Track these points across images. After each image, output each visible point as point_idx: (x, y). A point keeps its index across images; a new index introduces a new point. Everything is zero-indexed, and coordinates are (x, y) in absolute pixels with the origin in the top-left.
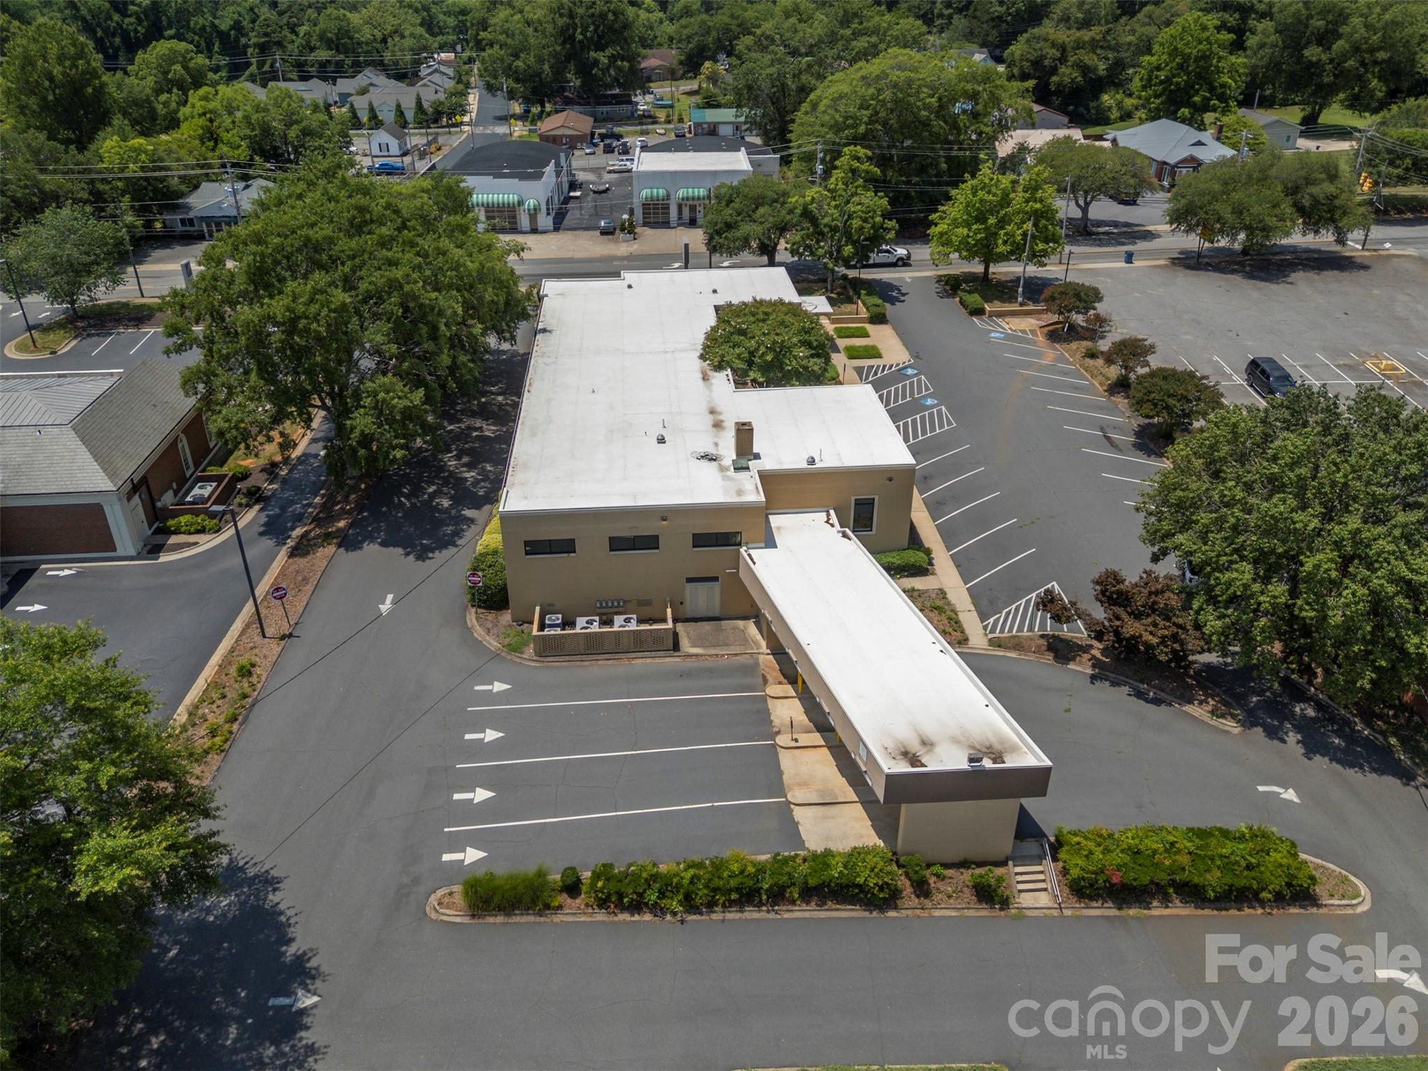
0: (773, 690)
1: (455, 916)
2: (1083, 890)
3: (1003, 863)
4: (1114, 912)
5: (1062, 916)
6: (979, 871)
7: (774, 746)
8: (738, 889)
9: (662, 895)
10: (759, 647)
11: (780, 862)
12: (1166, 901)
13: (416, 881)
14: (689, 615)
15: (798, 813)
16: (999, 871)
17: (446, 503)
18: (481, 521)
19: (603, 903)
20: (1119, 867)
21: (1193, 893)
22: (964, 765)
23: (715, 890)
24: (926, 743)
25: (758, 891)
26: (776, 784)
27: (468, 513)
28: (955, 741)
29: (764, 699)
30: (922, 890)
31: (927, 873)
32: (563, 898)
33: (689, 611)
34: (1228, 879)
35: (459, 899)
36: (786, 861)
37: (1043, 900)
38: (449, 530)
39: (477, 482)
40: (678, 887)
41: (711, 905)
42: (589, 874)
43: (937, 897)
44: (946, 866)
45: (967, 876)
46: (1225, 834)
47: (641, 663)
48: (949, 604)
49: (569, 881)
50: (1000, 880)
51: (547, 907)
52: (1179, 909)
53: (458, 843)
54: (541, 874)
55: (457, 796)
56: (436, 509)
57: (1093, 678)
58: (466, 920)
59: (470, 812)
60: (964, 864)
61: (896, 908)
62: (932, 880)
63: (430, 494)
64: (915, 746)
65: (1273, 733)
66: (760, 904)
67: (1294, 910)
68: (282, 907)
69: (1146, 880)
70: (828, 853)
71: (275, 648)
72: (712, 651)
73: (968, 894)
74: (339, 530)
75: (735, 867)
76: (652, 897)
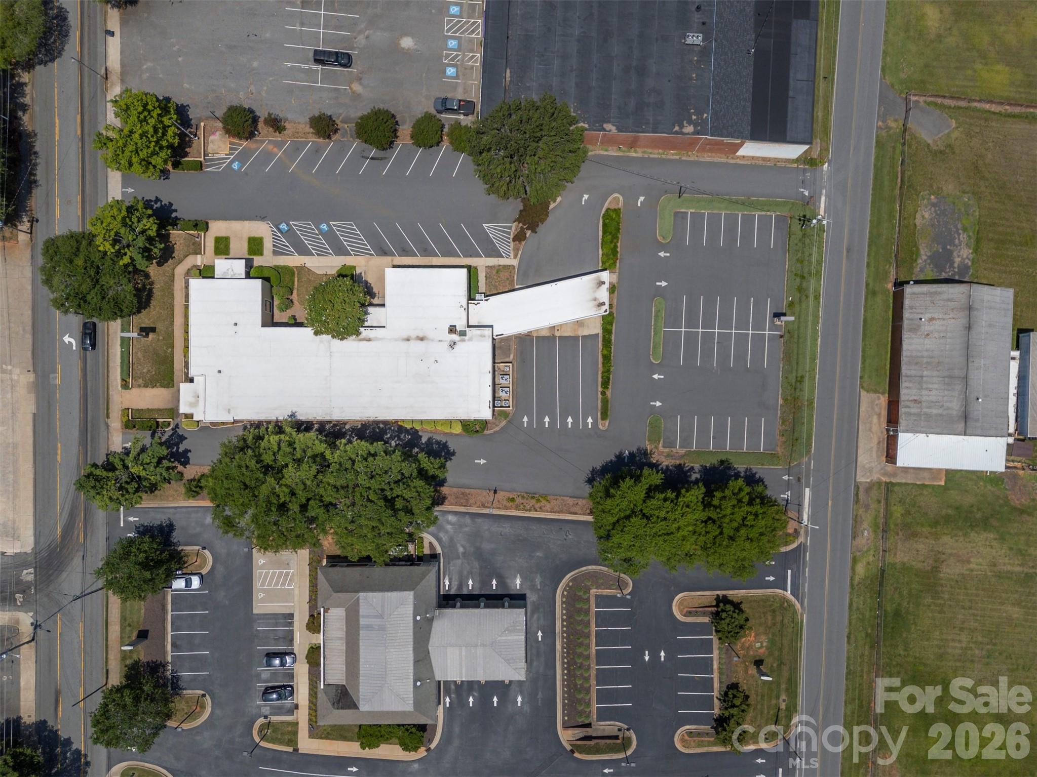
1: (608, 422)
13: (596, 433)
18: (429, 435)
19: (608, 386)
26: (574, 339)
32: (606, 396)
35: (602, 422)
38: (435, 446)
39: (400, 439)
48: (494, 266)
51: (608, 400)
53: (585, 423)
55: (569, 427)
57: (535, 232)
58: (609, 419)
59: (575, 423)
67: (621, 216)
71: (501, 494)
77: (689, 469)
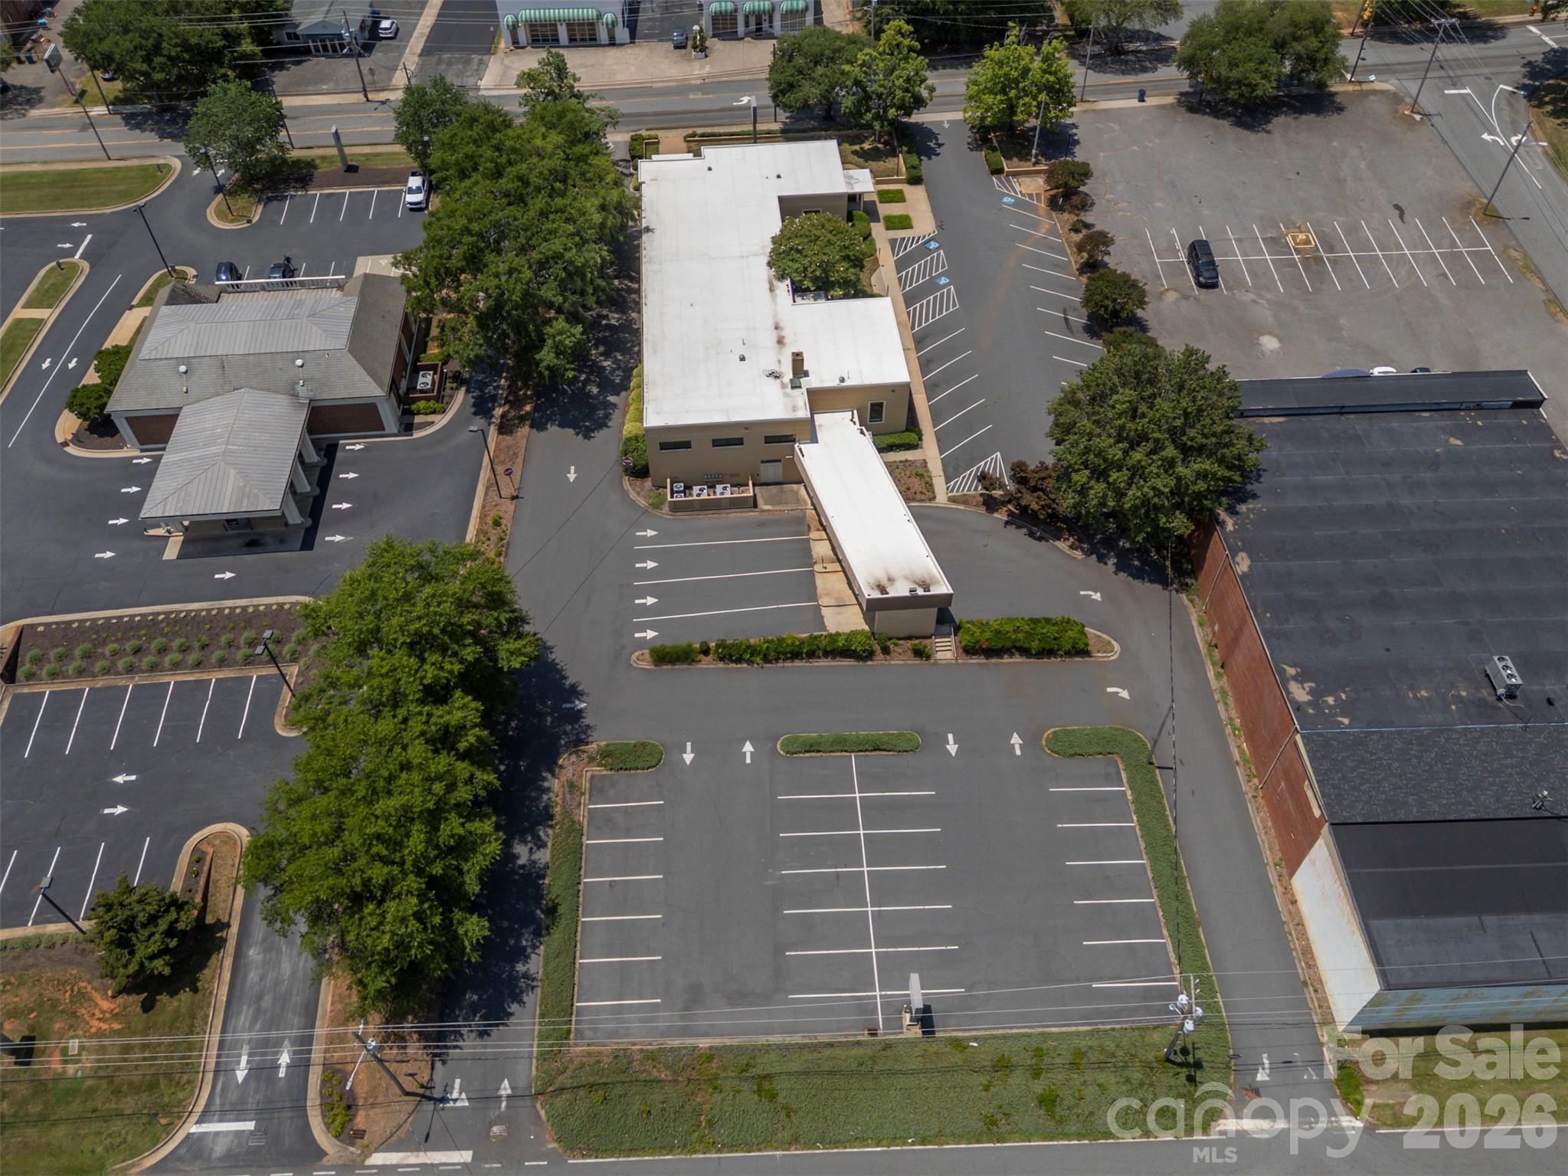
0: (814, 535)
1: (647, 665)
2: (969, 650)
3: (930, 637)
4: (985, 661)
5: (957, 663)
6: (917, 642)
7: (813, 571)
8: (790, 653)
9: (752, 655)
10: (806, 505)
11: (813, 638)
12: (1012, 655)
13: (623, 648)
14: (763, 481)
15: (824, 611)
16: (928, 641)
17: (595, 390)
18: (621, 405)
19: (722, 659)
20: (987, 640)
21: (1025, 652)
22: (907, 594)
23: (779, 653)
24: (891, 580)
25: (801, 653)
26: (812, 594)
27: (612, 399)
28: (906, 578)
29: (808, 541)
30: (886, 651)
31: (889, 643)
32: (701, 657)
33: (763, 480)
34: (1043, 645)
35: (647, 656)
36: (816, 638)
37: (949, 655)
38: (601, 413)
39: (613, 370)
40: (759, 652)
41: (777, 660)
42: (714, 644)
43: (893, 654)
44: (899, 639)
45: (909, 644)
46: (1048, 621)
47: (735, 516)
48: (928, 471)
49: (704, 648)
50: (926, 647)
51: (693, 661)
52: (1018, 659)
53: (643, 627)
54: (690, 646)
55: (637, 601)
56: (589, 395)
57: (1007, 523)
58: (653, 667)
59: (645, 610)
60: (909, 638)
61: (872, 660)
62: (892, 646)
63: (582, 382)
64: (884, 582)
65: (1102, 559)
66: (802, 659)
67: (1077, 659)
68: (557, 661)
69: (1000, 646)
70: (838, 634)
71: (510, 506)
72: (777, 508)
73: (910, 654)
74: (528, 413)
75: (789, 642)
76: (747, 656)
77: (539, 838)
